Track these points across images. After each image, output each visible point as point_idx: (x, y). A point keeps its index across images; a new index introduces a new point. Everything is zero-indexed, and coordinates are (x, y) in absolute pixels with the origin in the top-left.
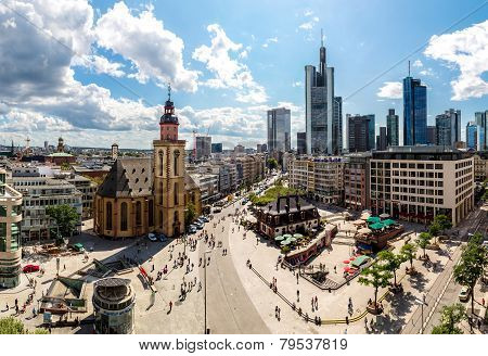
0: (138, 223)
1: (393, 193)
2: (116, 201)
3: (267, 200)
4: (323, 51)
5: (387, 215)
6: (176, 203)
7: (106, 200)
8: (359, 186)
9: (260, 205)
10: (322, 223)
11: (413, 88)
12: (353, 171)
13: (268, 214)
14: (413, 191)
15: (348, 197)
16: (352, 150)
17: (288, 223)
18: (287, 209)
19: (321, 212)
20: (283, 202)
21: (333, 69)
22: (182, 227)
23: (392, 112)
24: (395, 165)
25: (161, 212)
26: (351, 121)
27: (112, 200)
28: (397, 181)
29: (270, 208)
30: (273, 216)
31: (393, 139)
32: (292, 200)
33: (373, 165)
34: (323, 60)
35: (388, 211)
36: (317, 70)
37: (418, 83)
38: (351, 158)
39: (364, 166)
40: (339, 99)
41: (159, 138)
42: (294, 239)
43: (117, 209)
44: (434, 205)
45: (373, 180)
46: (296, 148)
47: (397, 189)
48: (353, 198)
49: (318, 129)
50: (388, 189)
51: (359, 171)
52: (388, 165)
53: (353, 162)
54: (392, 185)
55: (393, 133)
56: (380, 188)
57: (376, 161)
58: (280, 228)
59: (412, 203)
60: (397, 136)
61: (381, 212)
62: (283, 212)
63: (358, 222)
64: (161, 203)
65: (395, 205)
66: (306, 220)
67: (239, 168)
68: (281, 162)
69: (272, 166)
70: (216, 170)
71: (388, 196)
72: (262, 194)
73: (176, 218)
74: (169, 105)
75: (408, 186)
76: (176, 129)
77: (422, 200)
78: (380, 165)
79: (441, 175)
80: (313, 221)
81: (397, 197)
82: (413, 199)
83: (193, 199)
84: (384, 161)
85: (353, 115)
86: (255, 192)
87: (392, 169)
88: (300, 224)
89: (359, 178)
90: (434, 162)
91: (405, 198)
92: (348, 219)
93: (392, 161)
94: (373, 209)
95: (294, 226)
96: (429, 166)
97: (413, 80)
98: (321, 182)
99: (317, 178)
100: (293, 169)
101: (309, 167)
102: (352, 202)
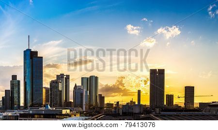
11: (31, 58)
23: (14, 77)
31: (16, 100)
37: (36, 53)
55: (16, 95)
60: (19, 97)
97: (31, 52)
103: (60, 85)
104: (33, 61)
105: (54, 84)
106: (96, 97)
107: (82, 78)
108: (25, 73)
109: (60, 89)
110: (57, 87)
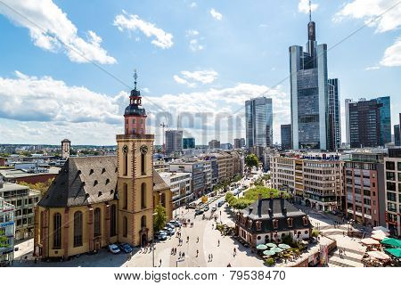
0: (97, 234)
2: (67, 211)
3: (247, 202)
4: (312, 26)
6: (143, 206)
7: (53, 211)
8: (367, 193)
9: (238, 207)
10: (314, 235)
12: (357, 171)
13: (248, 218)
15: (350, 205)
16: (354, 145)
17: (272, 230)
18: (271, 213)
19: (314, 221)
20: (266, 205)
21: (325, 46)
22: (150, 234)
25: (126, 219)
26: (352, 107)
27: (61, 211)
29: (251, 210)
30: (254, 221)
32: (277, 204)
33: (390, 166)
34: (312, 37)
36: (305, 50)
38: (354, 155)
39: (375, 167)
40: (335, 82)
41: (123, 133)
43: (68, 221)
46: (279, 143)
48: (357, 208)
49: (307, 119)
51: (367, 172)
53: (357, 161)
57: (395, 160)
58: (263, 236)
62: (265, 216)
63: (368, 241)
64: (126, 208)
67: (215, 166)
68: (261, 159)
69: (251, 163)
70: (189, 167)
72: (241, 195)
73: (143, 224)
74: (135, 95)
76: (142, 122)
80: (303, 231)
83: (163, 201)
85: (355, 100)
86: (233, 192)
88: (287, 233)
89: (367, 182)
92: (352, 235)
94: (392, 227)
95: (280, 234)
98: (312, 183)
99: (306, 179)
100: (277, 168)
101: (297, 164)
102: (357, 213)
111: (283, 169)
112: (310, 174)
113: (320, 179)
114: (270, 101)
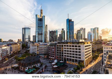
1: (64, 54)
5: (62, 62)
11: (69, 22)
12: (51, 47)
13: (23, 63)
14: (71, 54)
17: (30, 65)
18: (30, 61)
21: (44, 16)
23: (63, 29)
24: (65, 46)
28: (65, 51)
31: (63, 38)
33: (58, 46)
35: (63, 60)
37: (71, 20)
38: (51, 43)
39: (55, 46)
40: (47, 25)
42: (32, 70)
44: (78, 59)
45: (58, 50)
47: (65, 53)
48: (51, 56)
50: (63, 53)
52: (62, 46)
53: (51, 45)
54: (64, 52)
55: (63, 36)
56: (60, 53)
57: (59, 44)
59: (71, 58)
60: (65, 37)
61: (60, 60)
65: (65, 58)
66: (36, 64)
67: (11, 48)
71: (62, 56)
75: (69, 52)
77: (74, 57)
78: (60, 46)
79: (80, 49)
80: (39, 64)
81: (65, 56)
82: (71, 57)
84: (61, 45)
87: (64, 47)
88: (34, 65)
89: (53, 50)
90: (77, 45)
91: (68, 56)
93: (64, 45)
94: (58, 60)
95: (32, 66)
96: (76, 46)
97: (69, 20)
98: (41, 51)
99: (40, 50)
100: (32, 47)
101: (37, 46)
102: (51, 57)
103: (81, 32)
104: (70, 23)
105: (79, 31)
106: (98, 36)
107: (91, 29)
108: (67, 28)
109: (81, 33)
110: (80, 33)
111: (34, 48)
112: (41, 49)
113: (43, 50)
114: (30, 29)
